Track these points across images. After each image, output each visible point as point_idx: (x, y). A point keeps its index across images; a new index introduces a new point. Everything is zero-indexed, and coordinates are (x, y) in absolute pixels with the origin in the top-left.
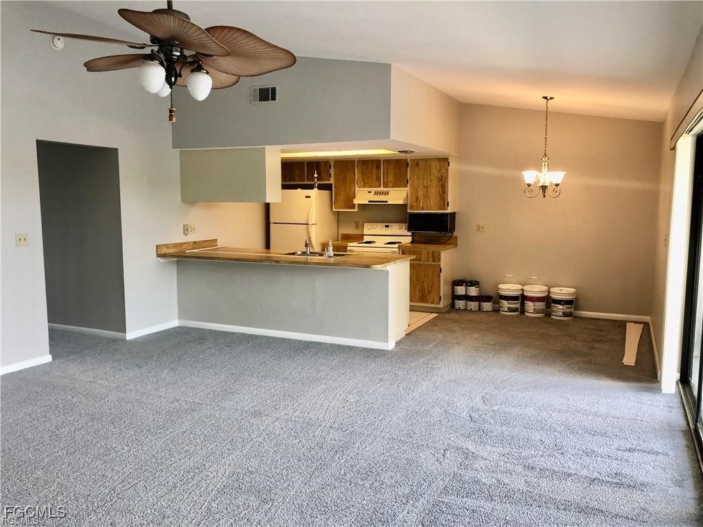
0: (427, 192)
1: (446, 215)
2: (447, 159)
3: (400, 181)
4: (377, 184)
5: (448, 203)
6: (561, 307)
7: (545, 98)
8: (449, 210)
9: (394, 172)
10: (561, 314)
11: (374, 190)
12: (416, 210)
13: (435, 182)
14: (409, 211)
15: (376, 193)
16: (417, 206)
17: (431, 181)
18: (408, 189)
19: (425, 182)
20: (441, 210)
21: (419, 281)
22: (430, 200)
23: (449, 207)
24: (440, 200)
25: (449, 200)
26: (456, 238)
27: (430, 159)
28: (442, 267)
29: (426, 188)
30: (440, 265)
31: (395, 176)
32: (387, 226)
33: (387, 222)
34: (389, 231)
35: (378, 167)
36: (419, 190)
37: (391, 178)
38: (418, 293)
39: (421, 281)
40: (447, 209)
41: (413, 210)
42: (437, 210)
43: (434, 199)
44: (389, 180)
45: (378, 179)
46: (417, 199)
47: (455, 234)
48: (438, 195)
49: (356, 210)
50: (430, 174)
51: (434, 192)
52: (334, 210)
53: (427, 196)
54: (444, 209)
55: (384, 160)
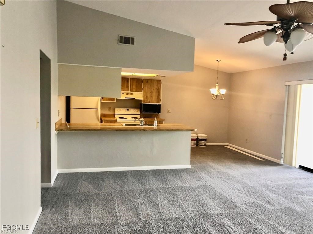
0: (152, 95)
2: (161, 80)
3: (139, 89)
4: (127, 89)
5: (160, 100)
6: (204, 142)
7: (217, 60)
9: (136, 84)
10: (204, 145)
11: (125, 92)
12: (147, 103)
13: (155, 90)
14: (142, 103)
15: (127, 94)
16: (147, 101)
18: (142, 93)
19: (151, 90)
20: (157, 103)
22: (153, 99)
23: (161, 102)
24: (157, 98)
27: (153, 80)
29: (151, 93)
31: (136, 86)
32: (128, 110)
33: (128, 108)
34: (126, 112)
35: (128, 82)
36: (148, 93)
37: (134, 87)
41: (145, 102)
43: (155, 98)
45: (128, 87)
46: (147, 98)
48: (156, 96)
49: (115, 102)
50: (153, 87)
51: (155, 94)
52: (102, 101)
53: (152, 97)
54: (159, 103)
55: (131, 78)
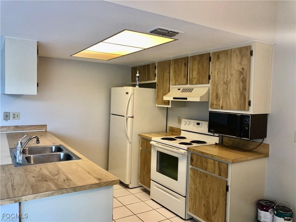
0: (227, 89)
1: (247, 116)
2: (250, 46)
3: (203, 77)
4: (185, 81)
5: (250, 102)
8: (252, 111)
9: (198, 68)
11: (182, 87)
12: (216, 109)
13: (236, 76)
14: (209, 109)
15: (183, 90)
16: (217, 105)
17: (232, 75)
18: (209, 85)
19: (226, 76)
20: (241, 110)
21: (205, 194)
22: (230, 98)
23: (251, 108)
24: (240, 98)
25: (252, 99)
26: (268, 146)
27: (232, 50)
28: (229, 184)
29: (226, 83)
30: (227, 182)
31: (199, 72)
32: (198, 124)
34: (199, 128)
35: (186, 65)
36: (219, 86)
37: (195, 74)
38: (203, 208)
39: (207, 195)
40: (248, 110)
41: (213, 108)
42: (238, 110)
43: (235, 97)
44: (194, 77)
46: (217, 96)
47: (267, 141)
48: (238, 91)
49: (170, 106)
50: (230, 68)
51: (234, 88)
52: (156, 105)
53: (227, 94)
54: (244, 110)
55: (190, 57)
